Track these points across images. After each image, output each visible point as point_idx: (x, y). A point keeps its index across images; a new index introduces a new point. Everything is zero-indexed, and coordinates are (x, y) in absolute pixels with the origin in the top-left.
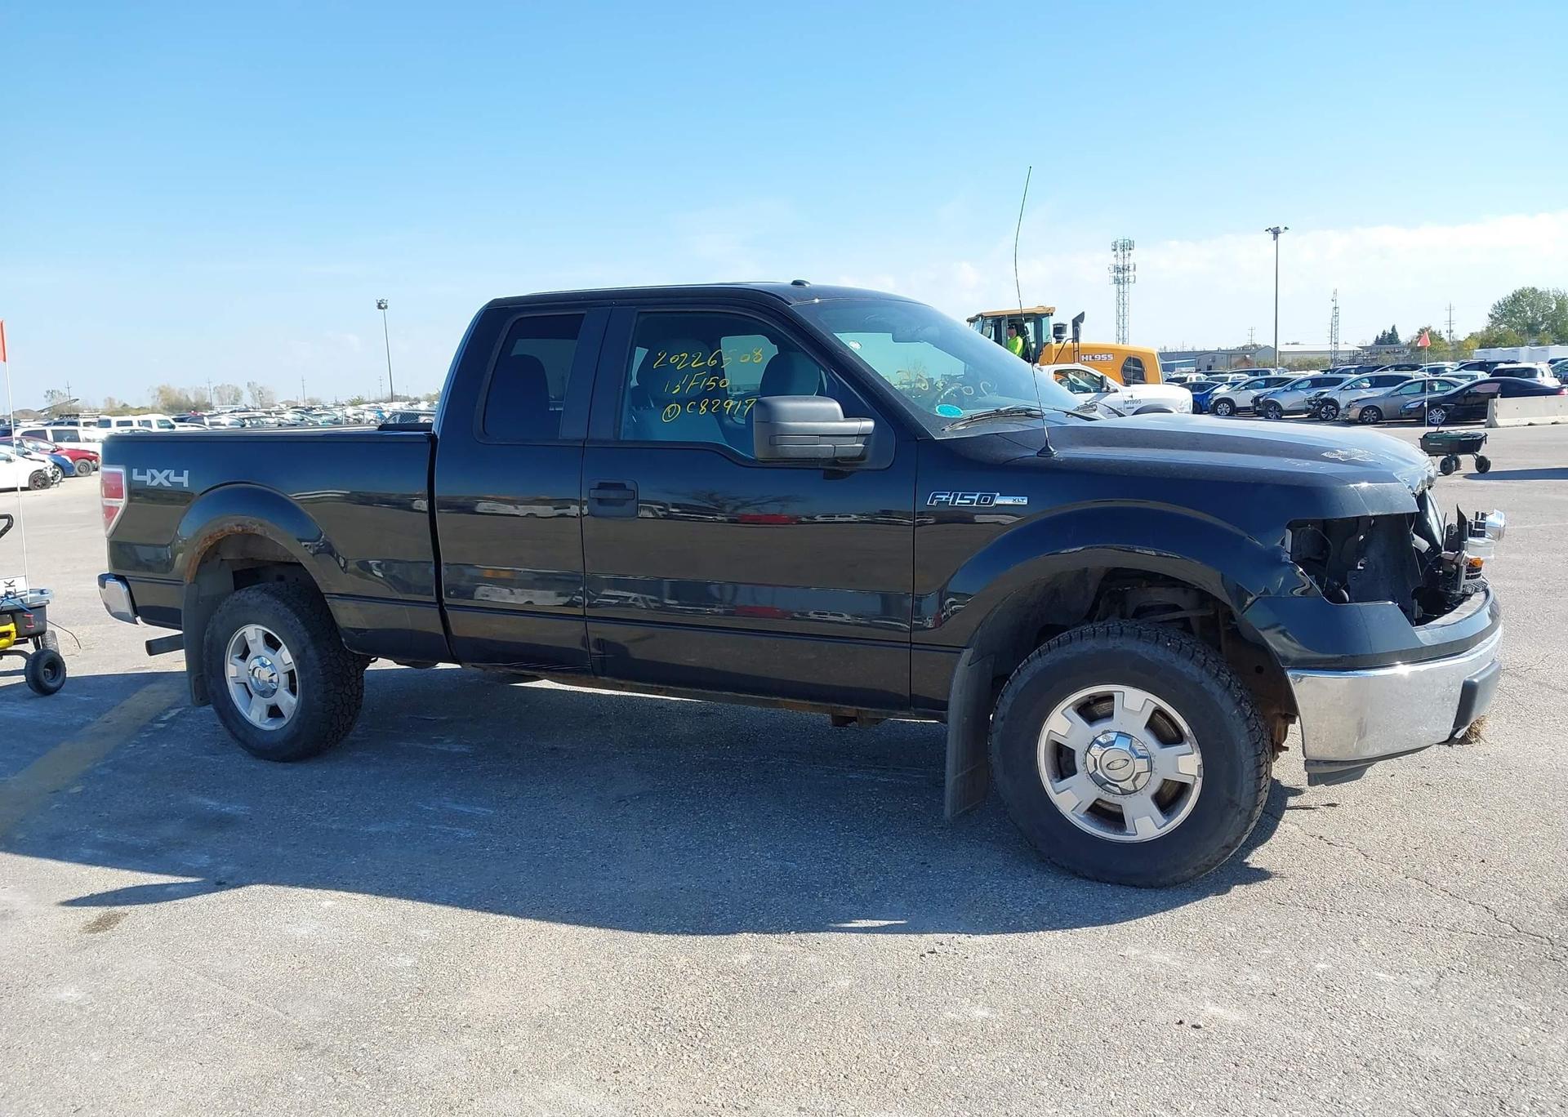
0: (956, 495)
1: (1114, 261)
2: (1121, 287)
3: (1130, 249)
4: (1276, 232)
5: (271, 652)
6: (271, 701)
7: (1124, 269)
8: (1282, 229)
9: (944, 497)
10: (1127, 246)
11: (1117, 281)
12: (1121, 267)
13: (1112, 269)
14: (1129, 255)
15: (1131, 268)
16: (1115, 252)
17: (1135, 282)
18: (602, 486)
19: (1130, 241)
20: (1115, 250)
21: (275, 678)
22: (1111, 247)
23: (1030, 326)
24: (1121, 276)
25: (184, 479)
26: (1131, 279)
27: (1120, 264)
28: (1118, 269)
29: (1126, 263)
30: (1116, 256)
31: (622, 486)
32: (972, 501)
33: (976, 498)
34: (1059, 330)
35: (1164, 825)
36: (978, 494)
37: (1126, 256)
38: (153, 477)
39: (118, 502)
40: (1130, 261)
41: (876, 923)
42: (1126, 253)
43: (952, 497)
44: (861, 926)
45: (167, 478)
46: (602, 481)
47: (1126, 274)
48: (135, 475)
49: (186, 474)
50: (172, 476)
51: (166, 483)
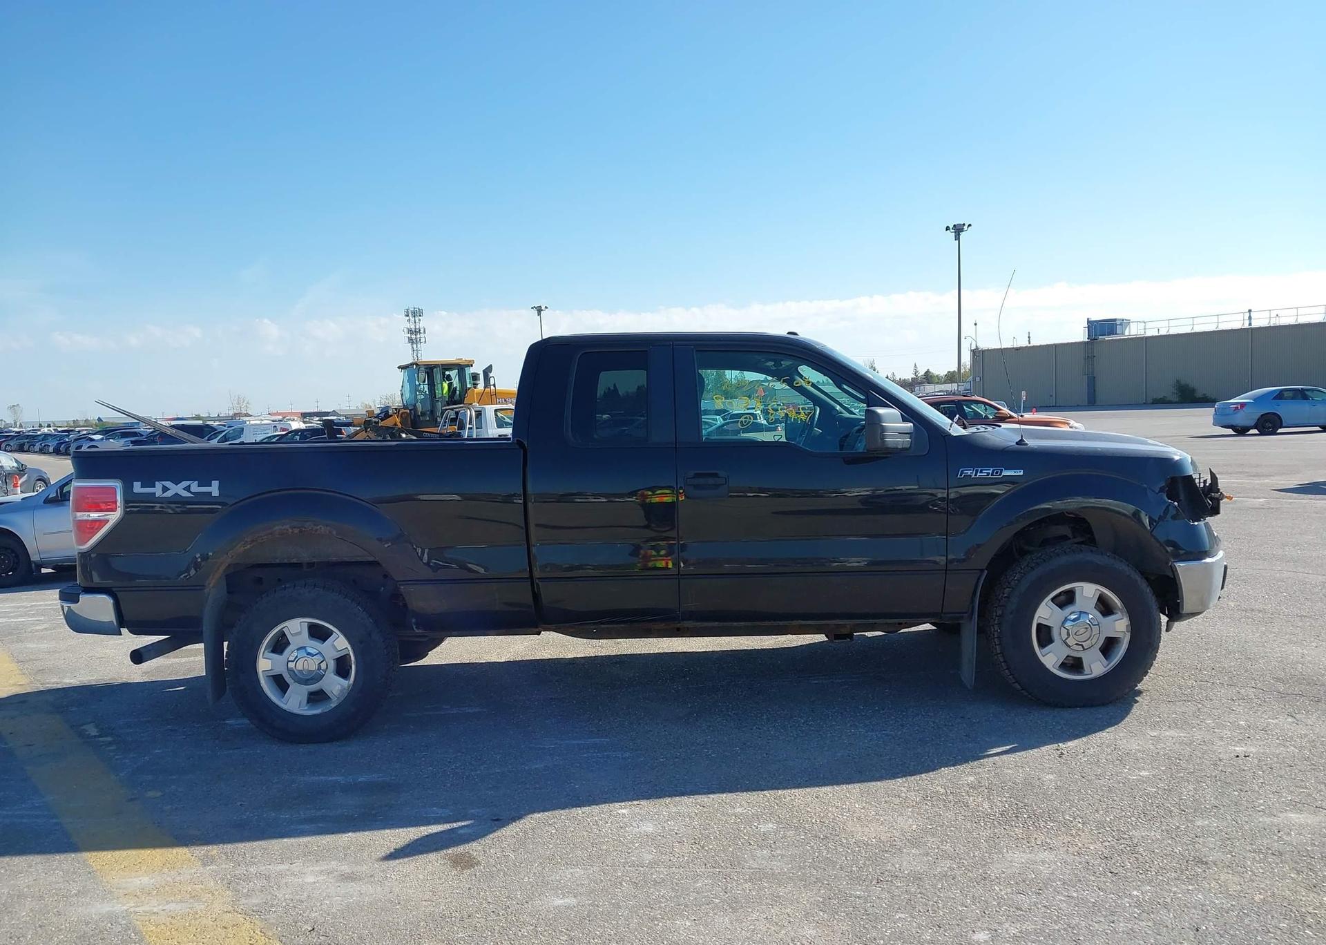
0: (977, 471)
1: (408, 325)
2: (415, 346)
3: (420, 316)
4: (539, 310)
5: (320, 643)
6: (314, 687)
7: (417, 332)
8: (543, 308)
9: (969, 472)
10: (417, 313)
11: (411, 341)
12: (413, 330)
13: (406, 331)
14: (419, 320)
15: (422, 331)
16: (408, 318)
17: (425, 342)
18: (697, 476)
19: (419, 309)
20: (408, 316)
21: (323, 666)
22: (404, 314)
23: (453, 374)
24: (414, 337)
25: (214, 489)
26: (423, 340)
27: (413, 327)
28: (410, 331)
29: (417, 327)
30: (409, 320)
31: (716, 475)
32: (988, 474)
33: (991, 472)
34: (475, 377)
35: (1108, 665)
36: (992, 469)
37: (417, 321)
38: (165, 489)
39: (107, 515)
40: (421, 325)
41: (1005, 748)
42: (417, 319)
43: (974, 472)
44: (995, 752)
45: (187, 489)
46: (696, 472)
47: (418, 336)
48: (138, 488)
49: (215, 484)
50: (195, 487)
51: (185, 494)
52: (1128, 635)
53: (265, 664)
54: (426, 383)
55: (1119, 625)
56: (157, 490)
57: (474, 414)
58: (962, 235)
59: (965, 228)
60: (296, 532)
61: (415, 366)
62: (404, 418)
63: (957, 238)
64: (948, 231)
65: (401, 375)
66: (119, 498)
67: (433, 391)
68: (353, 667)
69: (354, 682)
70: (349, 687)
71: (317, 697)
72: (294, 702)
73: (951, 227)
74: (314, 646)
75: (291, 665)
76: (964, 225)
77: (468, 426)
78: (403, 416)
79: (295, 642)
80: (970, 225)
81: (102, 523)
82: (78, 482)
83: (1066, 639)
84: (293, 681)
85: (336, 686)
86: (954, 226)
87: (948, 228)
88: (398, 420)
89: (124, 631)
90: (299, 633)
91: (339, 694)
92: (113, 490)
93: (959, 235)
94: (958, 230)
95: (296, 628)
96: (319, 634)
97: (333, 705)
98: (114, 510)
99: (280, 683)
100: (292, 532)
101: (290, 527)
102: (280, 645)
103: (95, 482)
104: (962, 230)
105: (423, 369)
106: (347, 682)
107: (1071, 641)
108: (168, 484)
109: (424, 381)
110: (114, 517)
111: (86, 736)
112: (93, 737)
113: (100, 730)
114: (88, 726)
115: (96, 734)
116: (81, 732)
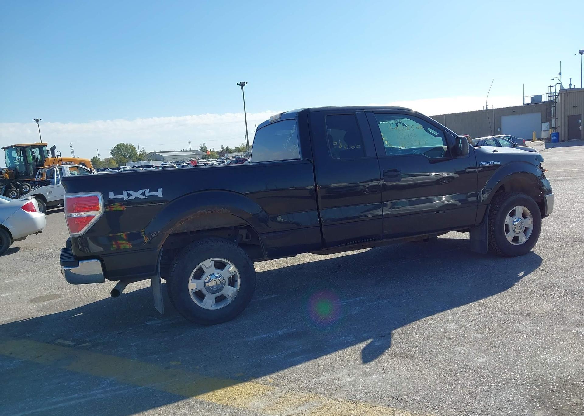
32: (490, 164)
36: (490, 162)
43: (485, 164)
48: (112, 196)
49: (160, 190)
50: (147, 193)
51: (142, 197)
52: (532, 225)
53: (193, 285)
54: (22, 155)
55: (529, 222)
56: (125, 196)
57: (58, 170)
58: (244, 87)
59: (245, 84)
60: (209, 213)
61: (14, 147)
62: (10, 175)
63: (242, 88)
64: (238, 85)
65: (4, 152)
66: (101, 202)
67: (26, 160)
68: (239, 281)
69: (240, 288)
70: (237, 291)
71: (220, 299)
72: (209, 303)
73: (239, 83)
74: (218, 272)
75: (207, 284)
76: (244, 82)
77: (56, 176)
78: (10, 173)
79: (207, 272)
80: (247, 83)
81: (90, 218)
82: (68, 195)
83: (514, 229)
84: (208, 292)
85: (230, 292)
86: (241, 83)
87: (238, 84)
88: (8, 176)
89: (106, 280)
90: (211, 266)
91: (232, 296)
92: (96, 198)
93: (243, 87)
94: (242, 85)
95: (208, 264)
96: (220, 266)
97: (229, 302)
98: (98, 209)
99: (200, 295)
100: (207, 213)
101: (206, 211)
102: (200, 274)
103: (80, 194)
104: (244, 85)
105: (19, 149)
106: (236, 288)
107: (516, 230)
108: (131, 192)
109: (21, 155)
110: (97, 214)
111: (69, 346)
112: (75, 345)
113: (72, 341)
114: (59, 341)
115: (74, 343)
116: (60, 344)
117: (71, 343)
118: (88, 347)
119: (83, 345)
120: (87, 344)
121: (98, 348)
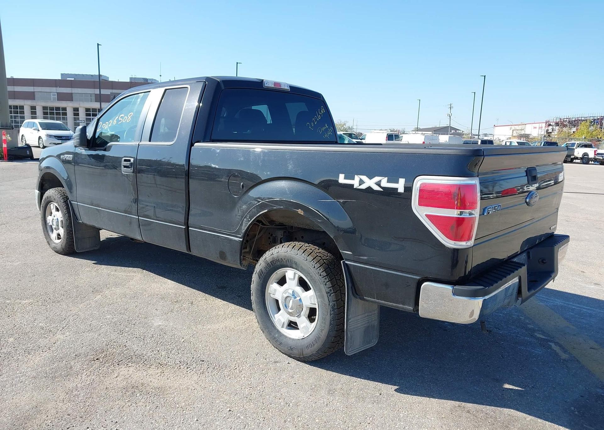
111: (557, 344)
112: (551, 341)
113: (550, 347)
114: (564, 356)
115: (550, 344)
116: (565, 351)
117: (553, 345)
118: (540, 332)
119: (543, 337)
120: (538, 336)
121: (533, 327)
